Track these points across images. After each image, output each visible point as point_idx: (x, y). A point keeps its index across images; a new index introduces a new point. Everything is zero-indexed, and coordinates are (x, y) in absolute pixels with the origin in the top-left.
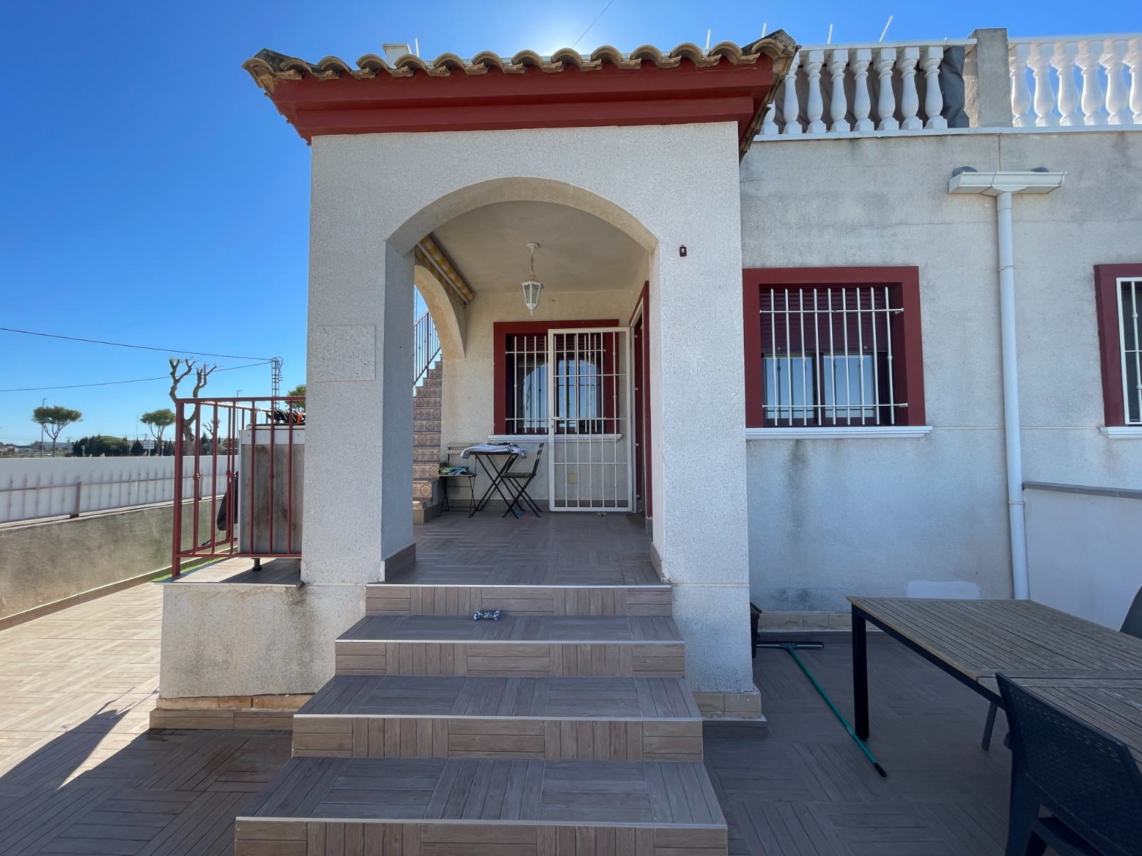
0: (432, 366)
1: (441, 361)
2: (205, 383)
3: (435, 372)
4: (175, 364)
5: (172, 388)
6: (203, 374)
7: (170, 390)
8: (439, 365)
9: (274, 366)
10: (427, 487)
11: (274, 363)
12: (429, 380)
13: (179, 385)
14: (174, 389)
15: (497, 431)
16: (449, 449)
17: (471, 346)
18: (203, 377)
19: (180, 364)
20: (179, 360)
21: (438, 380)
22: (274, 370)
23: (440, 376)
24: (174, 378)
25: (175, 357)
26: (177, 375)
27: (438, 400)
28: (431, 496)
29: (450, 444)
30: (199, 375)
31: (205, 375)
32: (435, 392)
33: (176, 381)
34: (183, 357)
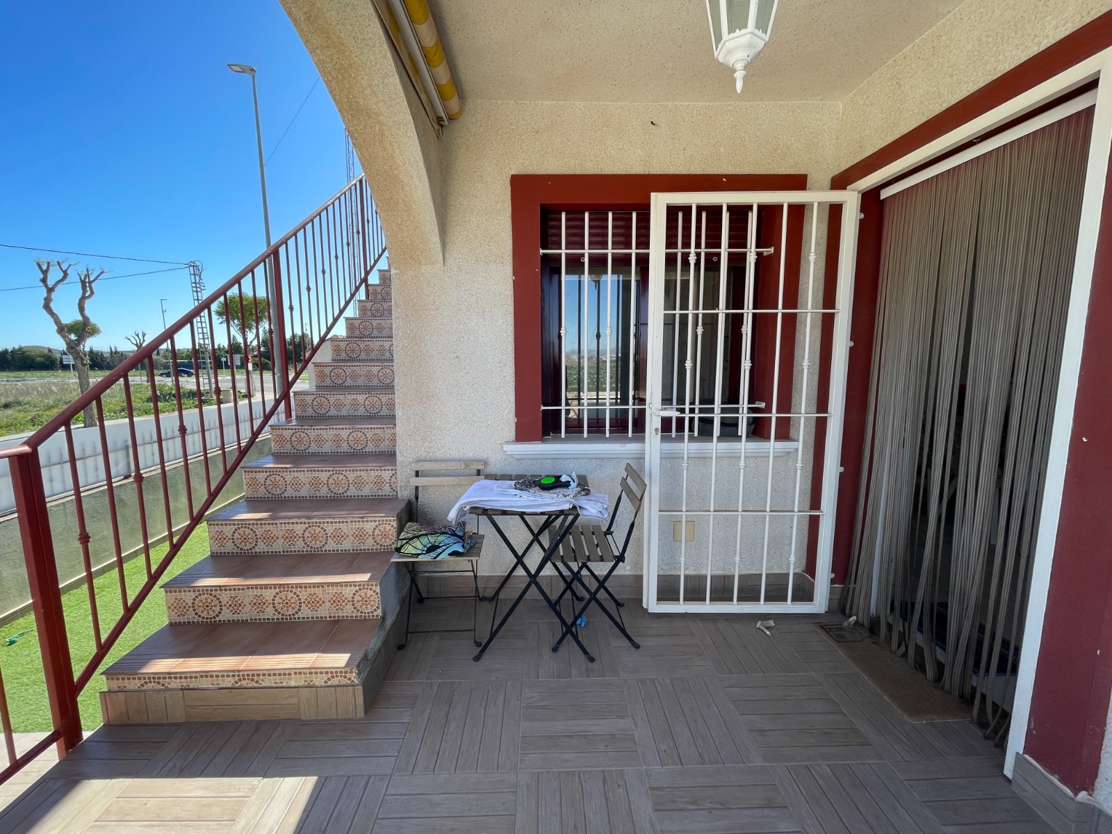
0: (374, 279)
1: (389, 271)
2: (92, 293)
3: (379, 289)
4: (44, 268)
5: (45, 299)
6: (87, 280)
7: (43, 302)
8: (385, 277)
9: (192, 272)
10: (370, 593)
11: (191, 268)
12: (369, 305)
13: (53, 295)
14: (47, 301)
15: (523, 434)
16: (417, 474)
17: (458, 235)
18: (87, 284)
19: (51, 268)
20: (49, 263)
21: (386, 305)
22: (193, 276)
23: (387, 297)
24: (46, 286)
25: (44, 258)
26: (50, 283)
27: (387, 345)
28: (379, 612)
29: (419, 461)
30: (83, 283)
31: (90, 283)
32: (380, 328)
33: (50, 290)
34: (55, 258)
